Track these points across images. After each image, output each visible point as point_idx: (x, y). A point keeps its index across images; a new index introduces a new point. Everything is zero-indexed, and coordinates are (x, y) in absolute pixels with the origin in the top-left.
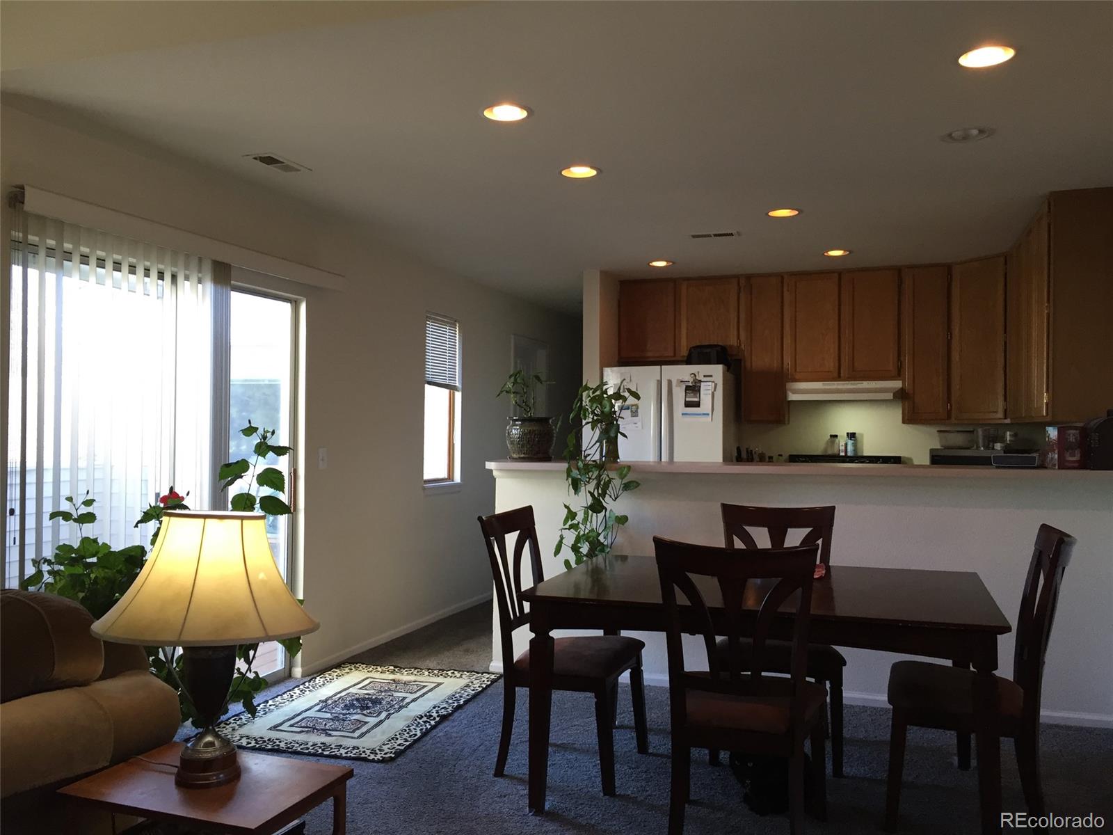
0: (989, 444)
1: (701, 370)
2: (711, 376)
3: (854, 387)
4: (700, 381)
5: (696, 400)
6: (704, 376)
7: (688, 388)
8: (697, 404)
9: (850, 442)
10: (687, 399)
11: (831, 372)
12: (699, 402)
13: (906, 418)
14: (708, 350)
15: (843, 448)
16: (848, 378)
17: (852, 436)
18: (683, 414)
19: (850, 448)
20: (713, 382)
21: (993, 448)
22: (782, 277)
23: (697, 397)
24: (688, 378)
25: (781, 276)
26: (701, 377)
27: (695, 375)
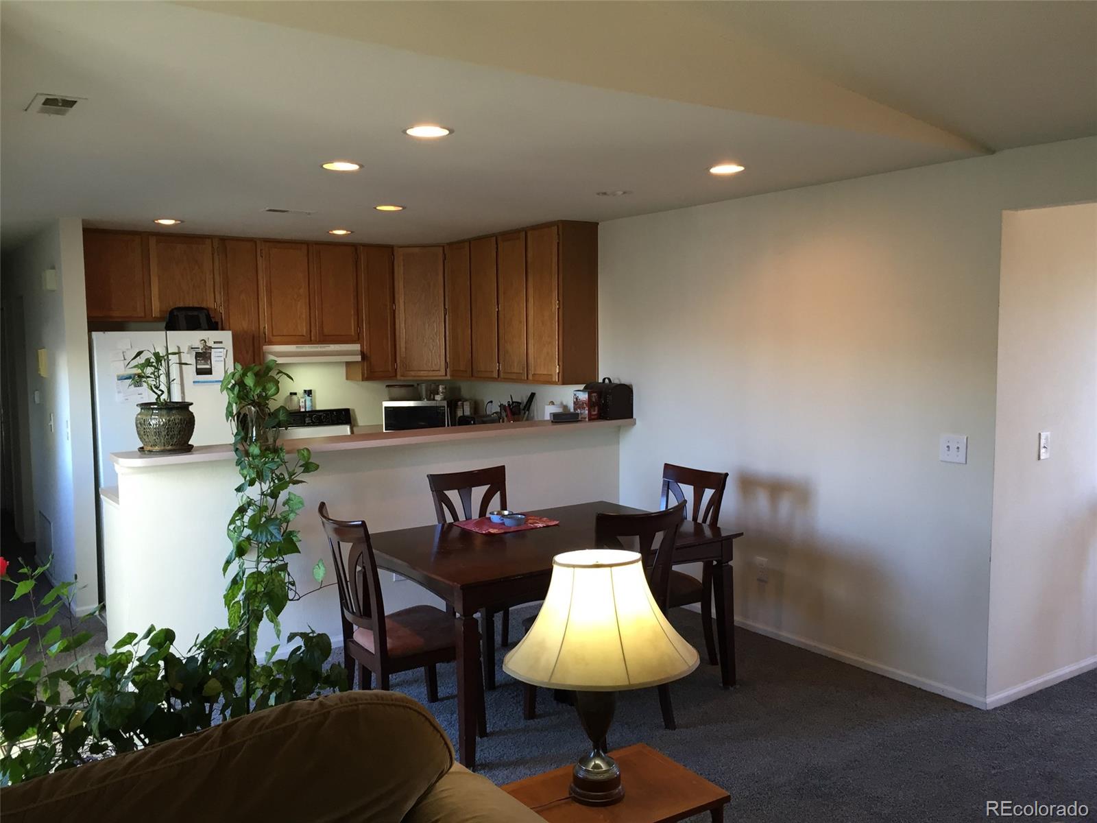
0: (430, 396)
1: (211, 336)
2: (221, 342)
3: (324, 349)
4: (211, 348)
5: (208, 367)
6: (215, 343)
7: (198, 355)
8: (209, 372)
9: (308, 398)
10: (198, 367)
11: (303, 336)
12: (211, 369)
13: (366, 376)
14: (195, 313)
15: (303, 404)
16: (319, 341)
17: (309, 393)
18: (194, 382)
19: (308, 403)
20: (224, 348)
21: (434, 400)
22: (255, 242)
23: (207, 364)
24: (198, 344)
25: (252, 241)
26: (210, 344)
27: (205, 341)
